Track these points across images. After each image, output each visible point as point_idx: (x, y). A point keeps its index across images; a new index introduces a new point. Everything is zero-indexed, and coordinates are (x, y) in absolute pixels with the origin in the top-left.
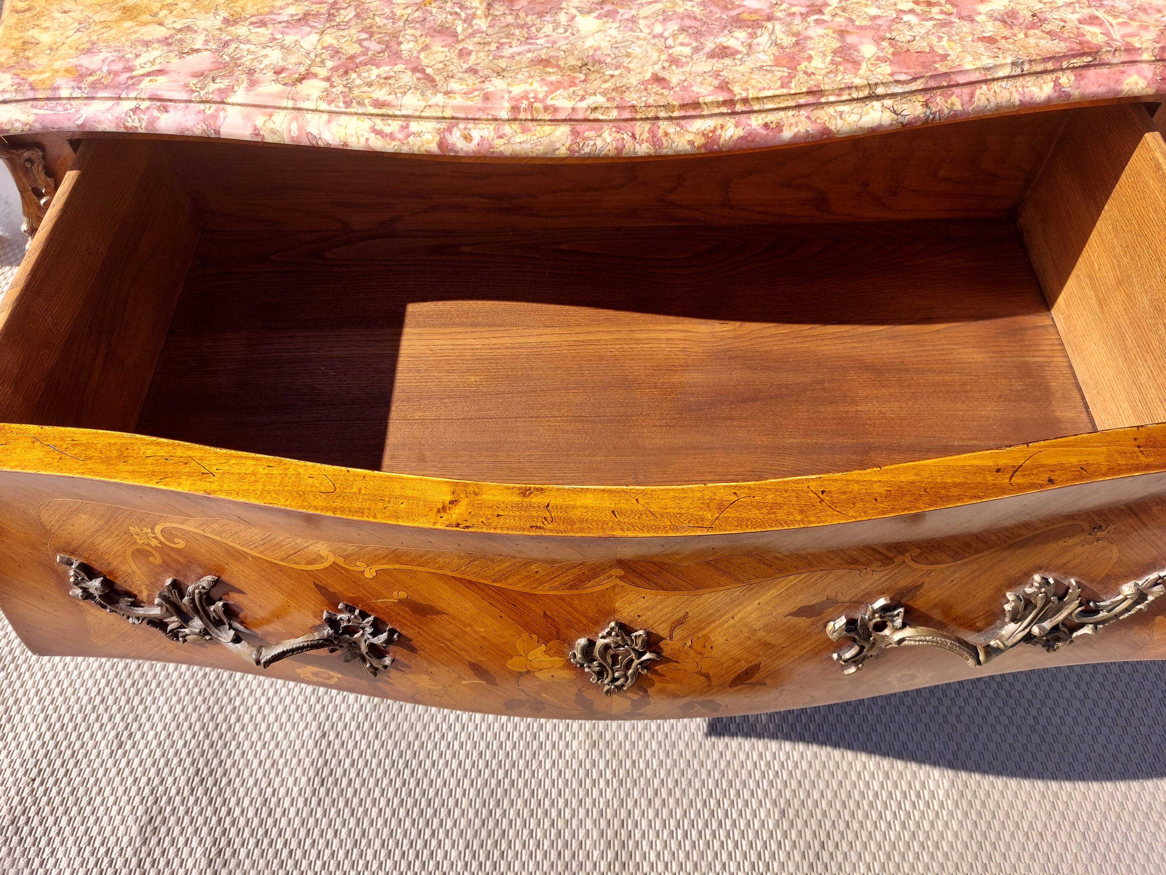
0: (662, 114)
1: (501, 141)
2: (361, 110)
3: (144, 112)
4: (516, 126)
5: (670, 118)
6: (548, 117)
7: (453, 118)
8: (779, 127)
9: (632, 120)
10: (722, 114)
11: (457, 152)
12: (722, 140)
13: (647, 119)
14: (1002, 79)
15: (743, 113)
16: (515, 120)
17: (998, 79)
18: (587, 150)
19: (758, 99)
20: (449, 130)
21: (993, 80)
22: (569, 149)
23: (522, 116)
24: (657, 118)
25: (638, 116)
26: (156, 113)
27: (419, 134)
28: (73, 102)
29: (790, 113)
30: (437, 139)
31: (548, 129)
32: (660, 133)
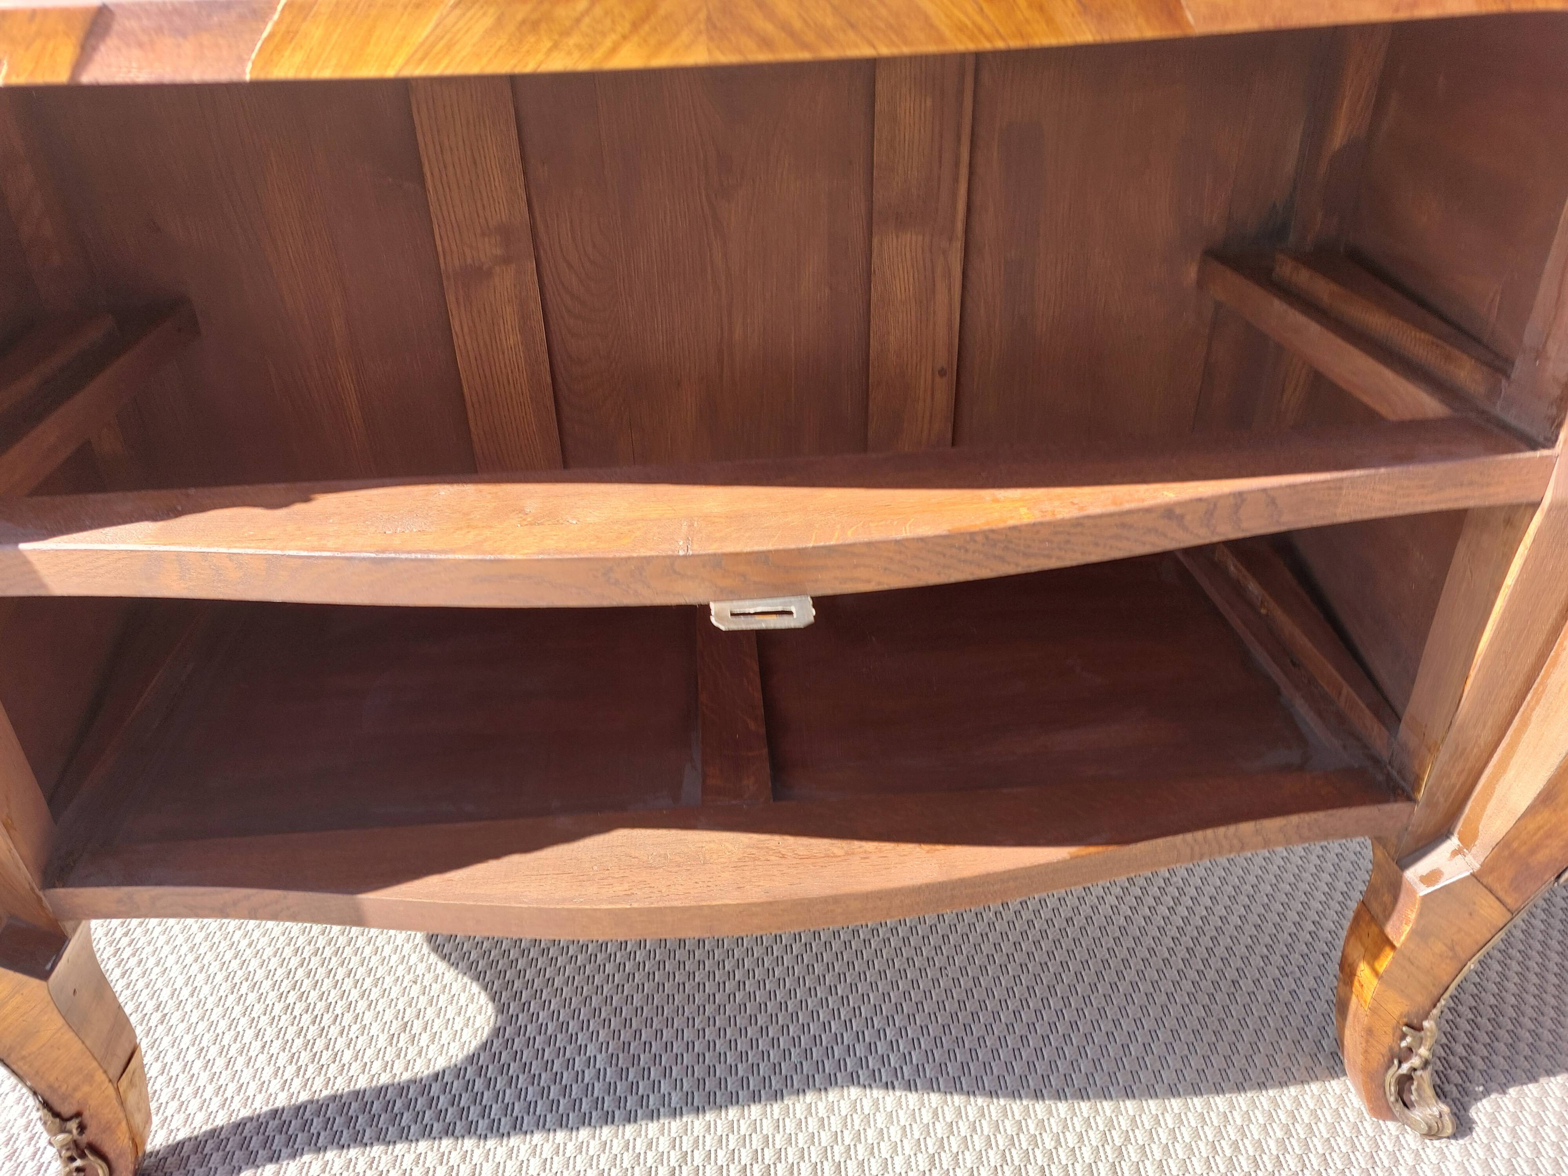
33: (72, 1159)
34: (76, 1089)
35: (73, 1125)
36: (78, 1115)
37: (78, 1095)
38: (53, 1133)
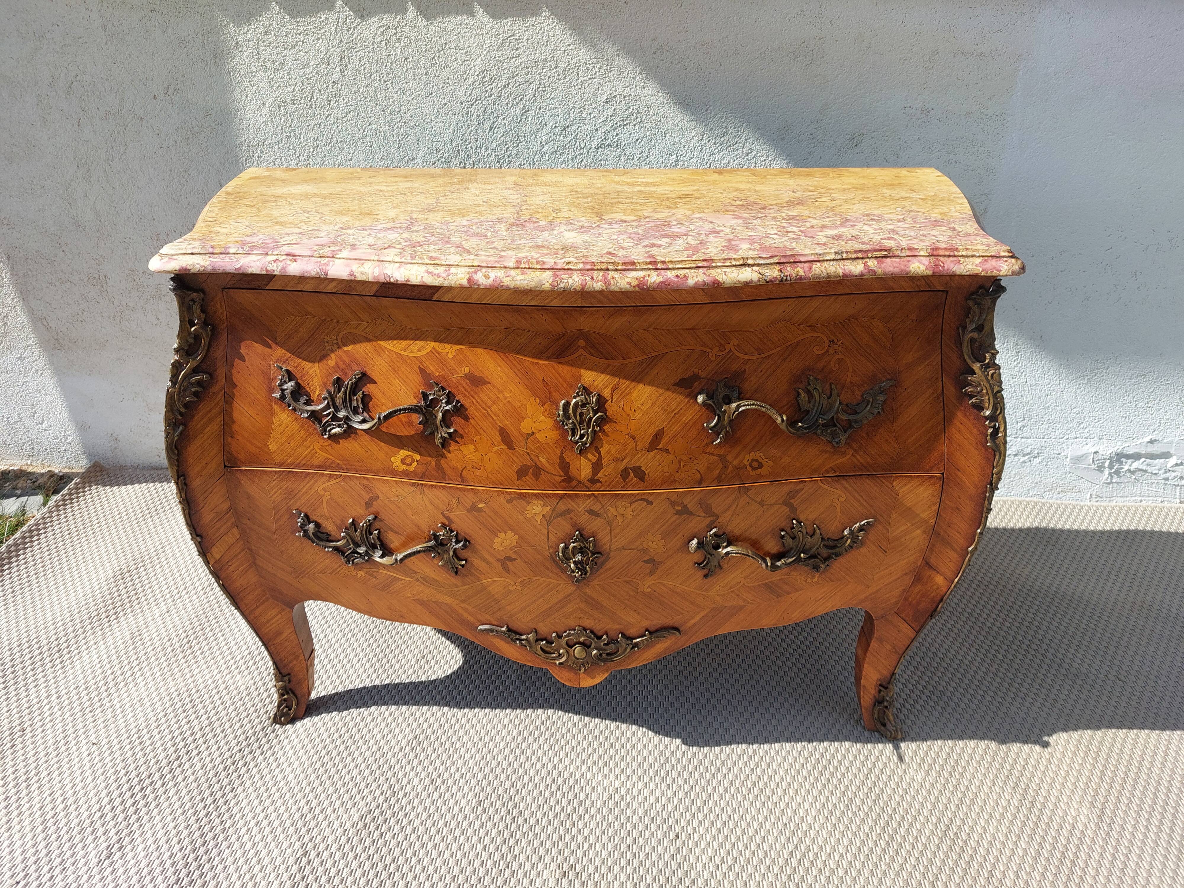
0: (611, 267)
1: (509, 279)
2: (420, 262)
3: (281, 262)
4: (518, 271)
5: (616, 270)
6: (539, 267)
7: (479, 266)
8: (686, 277)
9: (592, 270)
10: (650, 269)
11: (479, 285)
12: (649, 283)
13: (601, 269)
14: (830, 260)
15: (662, 269)
16: (518, 268)
17: (827, 260)
18: (563, 285)
19: (671, 262)
20: (476, 272)
21: (824, 261)
22: (551, 284)
23: (523, 266)
24: (608, 269)
25: (596, 268)
26: (288, 262)
27: (456, 274)
28: (236, 256)
29: (693, 271)
30: (467, 277)
31: (538, 273)
32: (610, 277)
33: (283, 695)
34: (290, 662)
35: (286, 678)
36: (289, 674)
37: (291, 665)
38: (277, 681)
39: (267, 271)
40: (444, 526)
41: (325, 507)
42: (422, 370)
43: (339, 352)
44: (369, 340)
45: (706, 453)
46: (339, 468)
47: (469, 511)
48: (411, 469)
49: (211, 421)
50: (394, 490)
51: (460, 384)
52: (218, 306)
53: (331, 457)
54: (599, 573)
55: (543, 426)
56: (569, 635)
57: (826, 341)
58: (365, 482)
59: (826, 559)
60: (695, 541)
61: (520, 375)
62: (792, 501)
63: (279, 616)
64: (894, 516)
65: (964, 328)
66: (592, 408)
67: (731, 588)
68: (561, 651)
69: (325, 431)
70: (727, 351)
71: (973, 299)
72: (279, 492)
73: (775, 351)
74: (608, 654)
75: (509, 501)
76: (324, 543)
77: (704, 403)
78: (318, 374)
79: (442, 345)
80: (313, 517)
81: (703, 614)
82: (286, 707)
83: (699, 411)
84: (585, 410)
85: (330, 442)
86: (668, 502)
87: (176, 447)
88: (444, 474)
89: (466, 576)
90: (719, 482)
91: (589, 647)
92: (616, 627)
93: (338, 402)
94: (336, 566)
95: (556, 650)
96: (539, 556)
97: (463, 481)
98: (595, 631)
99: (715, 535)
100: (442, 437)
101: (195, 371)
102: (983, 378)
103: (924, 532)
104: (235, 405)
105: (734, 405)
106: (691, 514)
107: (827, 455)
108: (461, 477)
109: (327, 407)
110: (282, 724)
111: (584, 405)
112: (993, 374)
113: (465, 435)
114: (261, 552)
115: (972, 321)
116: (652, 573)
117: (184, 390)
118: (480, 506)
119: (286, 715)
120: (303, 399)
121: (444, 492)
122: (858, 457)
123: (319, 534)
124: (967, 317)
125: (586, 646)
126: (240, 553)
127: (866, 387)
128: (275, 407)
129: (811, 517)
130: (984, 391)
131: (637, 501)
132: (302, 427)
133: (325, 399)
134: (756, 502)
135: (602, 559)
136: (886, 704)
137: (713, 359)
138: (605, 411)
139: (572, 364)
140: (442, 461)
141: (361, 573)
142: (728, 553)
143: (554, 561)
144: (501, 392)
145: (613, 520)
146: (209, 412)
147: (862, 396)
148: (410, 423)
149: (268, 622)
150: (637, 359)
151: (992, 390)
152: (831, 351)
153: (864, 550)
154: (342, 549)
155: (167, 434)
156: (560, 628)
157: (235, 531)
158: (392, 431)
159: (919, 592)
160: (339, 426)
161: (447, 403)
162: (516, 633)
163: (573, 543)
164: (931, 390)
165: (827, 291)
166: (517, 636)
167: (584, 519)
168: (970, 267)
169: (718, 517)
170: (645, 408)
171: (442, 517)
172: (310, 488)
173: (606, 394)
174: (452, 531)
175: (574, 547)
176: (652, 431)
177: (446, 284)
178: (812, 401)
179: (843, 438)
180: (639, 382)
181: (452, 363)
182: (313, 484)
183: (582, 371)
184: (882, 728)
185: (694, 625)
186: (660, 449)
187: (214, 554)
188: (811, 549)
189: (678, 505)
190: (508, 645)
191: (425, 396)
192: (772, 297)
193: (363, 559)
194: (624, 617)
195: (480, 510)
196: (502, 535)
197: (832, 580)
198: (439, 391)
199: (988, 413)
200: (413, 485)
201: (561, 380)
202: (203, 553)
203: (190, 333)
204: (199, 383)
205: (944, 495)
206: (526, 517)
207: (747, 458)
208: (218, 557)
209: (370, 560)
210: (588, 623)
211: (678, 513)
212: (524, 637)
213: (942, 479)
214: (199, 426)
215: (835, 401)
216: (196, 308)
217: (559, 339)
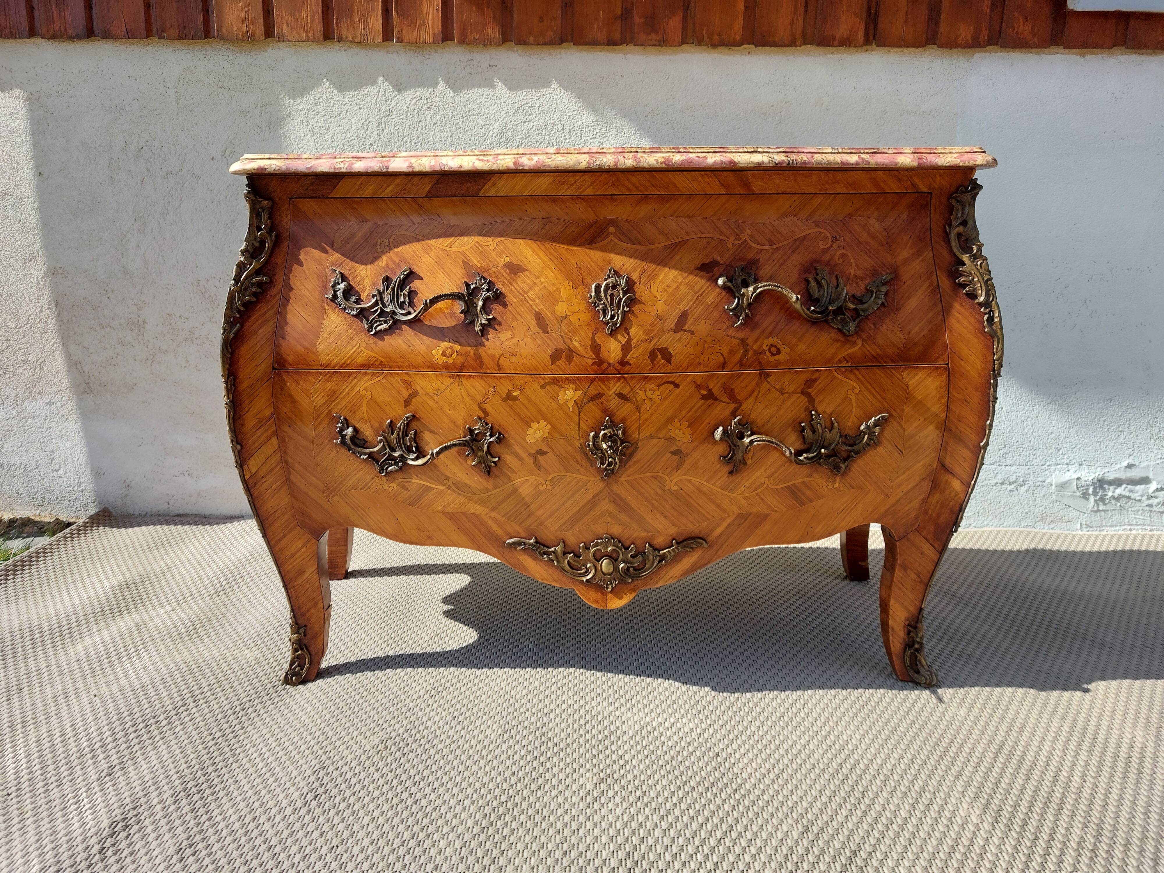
0: (639, 150)
1: (549, 161)
2: (472, 154)
3: (347, 163)
4: (558, 156)
6: (576, 152)
7: (523, 154)
8: (706, 158)
9: (622, 152)
10: (673, 152)
11: (523, 166)
12: (674, 161)
14: (828, 153)
16: (558, 153)
17: (826, 153)
18: (598, 163)
20: (521, 158)
21: (823, 153)
22: (587, 164)
23: (562, 151)
24: (637, 152)
26: (354, 163)
27: (503, 161)
28: (307, 160)
29: (711, 154)
30: (513, 160)
31: (576, 156)
33: (297, 650)
34: (308, 611)
35: (302, 630)
36: (305, 626)
37: (308, 614)
38: (293, 633)
39: (335, 168)
40: (480, 419)
41: (365, 408)
42: (466, 264)
43: (391, 253)
44: (417, 240)
45: (728, 336)
46: (382, 366)
47: (504, 400)
48: (451, 360)
49: (266, 322)
50: (434, 384)
51: (500, 273)
52: (284, 216)
53: (375, 355)
54: (627, 466)
55: (576, 308)
56: (597, 545)
57: (829, 237)
58: (406, 378)
59: (846, 459)
60: (721, 428)
61: (555, 261)
62: (810, 390)
63: (305, 548)
64: (907, 410)
65: (950, 225)
66: (622, 289)
67: (755, 490)
68: (589, 565)
69: (372, 328)
70: (742, 240)
71: (955, 198)
72: (322, 394)
73: (785, 243)
74: (635, 569)
75: (543, 387)
76: (360, 450)
77: (724, 287)
78: (369, 275)
79: (485, 238)
80: (352, 421)
81: (729, 520)
82: (299, 665)
83: (720, 294)
84: (615, 292)
85: (375, 339)
86: (694, 386)
87: (231, 347)
88: (482, 363)
89: (497, 476)
90: (741, 366)
91: (616, 560)
92: (644, 534)
93: (386, 299)
94: (369, 478)
95: (583, 565)
96: (570, 448)
97: (499, 369)
98: (623, 540)
99: (739, 423)
100: (481, 324)
101: (258, 272)
102: (973, 267)
103: (937, 428)
104: (289, 307)
105: (751, 289)
106: (716, 399)
107: (839, 344)
108: (498, 365)
109: (376, 304)
110: (294, 684)
111: (614, 287)
112: (981, 264)
113: (503, 322)
114: (296, 465)
115: (956, 218)
116: (678, 467)
117: (245, 290)
118: (515, 394)
119: (297, 674)
120: (353, 299)
121: (481, 381)
122: (868, 347)
123: (356, 440)
124: (951, 214)
125: (614, 559)
126: (275, 467)
127: (868, 280)
128: (327, 308)
129: (829, 410)
130: (976, 279)
131: (664, 383)
132: (350, 326)
133: (374, 296)
134: (776, 389)
135: (630, 450)
136: (916, 646)
137: (730, 246)
138: (634, 292)
139: (603, 250)
140: (481, 350)
141: (393, 485)
142: (752, 442)
143: (585, 454)
144: (538, 277)
145: (642, 404)
146: (265, 313)
147: (866, 288)
148: (452, 314)
149: (293, 555)
150: (663, 245)
151: (983, 278)
152: (835, 246)
153: (880, 450)
154: (376, 456)
155: (225, 330)
156: (588, 537)
157: (274, 440)
158: (435, 323)
159: (937, 503)
160: (385, 322)
161: (488, 290)
162: (544, 546)
163: (604, 430)
164: (927, 284)
165: (826, 189)
166: (546, 549)
167: (613, 402)
168: (949, 159)
169: (741, 404)
170: (671, 290)
171: (477, 408)
172: (353, 389)
173: (635, 276)
174: (487, 424)
175: (605, 434)
176: (677, 312)
177: (494, 167)
178: (822, 291)
179: (852, 326)
180: (664, 266)
181: (494, 255)
182: (356, 384)
183: (612, 255)
184: (916, 675)
185: (720, 535)
186: (686, 331)
187: (251, 467)
188: (830, 444)
189: (703, 389)
190: (535, 562)
191: (468, 285)
192: (779, 192)
193: (397, 466)
194: (651, 522)
195: (515, 398)
196: (535, 425)
197: (852, 487)
198: (481, 280)
199: (982, 299)
200: (451, 377)
201: (593, 264)
202: (241, 464)
203: (256, 238)
204: (260, 284)
205: (951, 386)
206: (558, 404)
207: (766, 344)
208: (254, 470)
209: (404, 467)
210: (616, 530)
211: (704, 397)
212: (553, 549)
213: (948, 370)
214: (255, 326)
215: (842, 290)
216: (264, 216)
217: (592, 226)
